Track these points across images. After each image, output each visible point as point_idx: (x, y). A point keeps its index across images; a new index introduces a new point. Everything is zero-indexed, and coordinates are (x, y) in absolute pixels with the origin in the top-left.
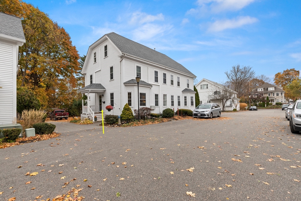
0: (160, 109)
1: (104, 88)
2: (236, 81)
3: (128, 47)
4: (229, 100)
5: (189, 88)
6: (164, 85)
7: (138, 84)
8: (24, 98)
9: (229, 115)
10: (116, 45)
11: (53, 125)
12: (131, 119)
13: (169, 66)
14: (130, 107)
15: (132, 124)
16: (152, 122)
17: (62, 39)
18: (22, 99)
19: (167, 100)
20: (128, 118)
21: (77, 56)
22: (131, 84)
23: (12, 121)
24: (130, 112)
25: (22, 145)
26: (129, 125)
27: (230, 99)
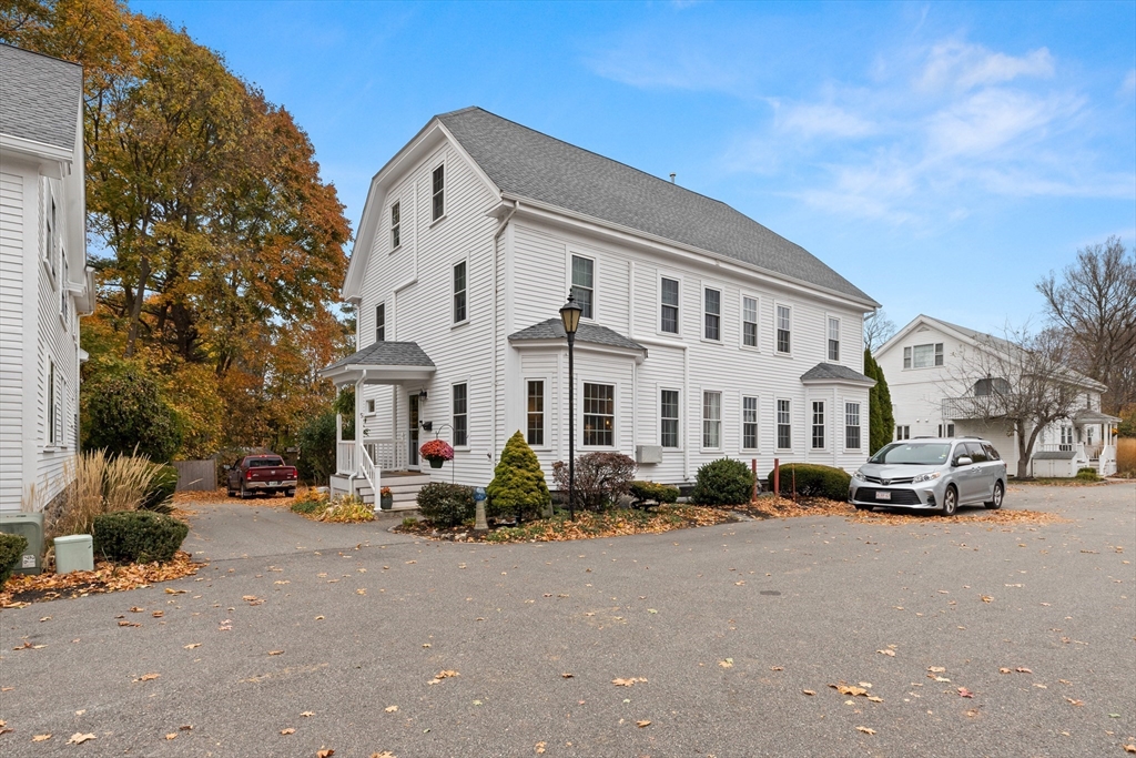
0: (688, 461)
1: (429, 362)
2: (1102, 325)
3: (539, 171)
4: (1059, 422)
5: (841, 362)
6: (711, 348)
7: (571, 341)
8: (116, 405)
9: (1051, 500)
10: (477, 160)
11: (175, 525)
12: (535, 505)
13: (733, 256)
14: (532, 447)
15: (537, 530)
16: (636, 526)
17: (278, 156)
18: (109, 409)
19: (723, 418)
20: (520, 499)
21: (340, 229)
22: (540, 339)
23: (19, 499)
24: (530, 475)
25: (17, 608)
26: (522, 534)
27: (1063, 416)
